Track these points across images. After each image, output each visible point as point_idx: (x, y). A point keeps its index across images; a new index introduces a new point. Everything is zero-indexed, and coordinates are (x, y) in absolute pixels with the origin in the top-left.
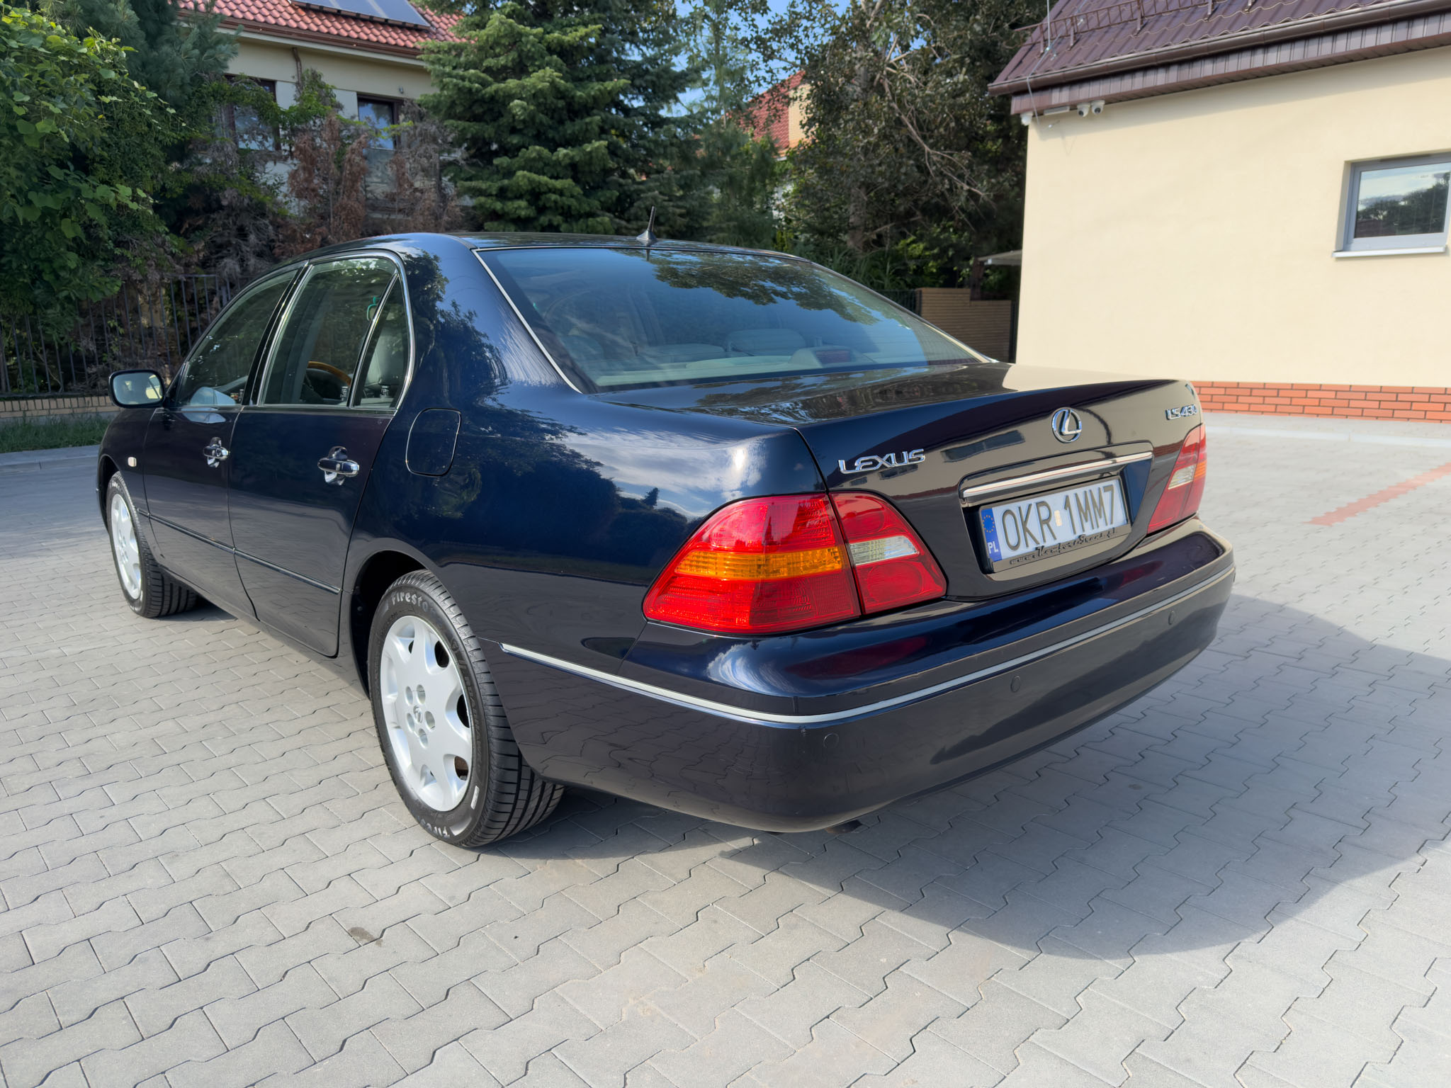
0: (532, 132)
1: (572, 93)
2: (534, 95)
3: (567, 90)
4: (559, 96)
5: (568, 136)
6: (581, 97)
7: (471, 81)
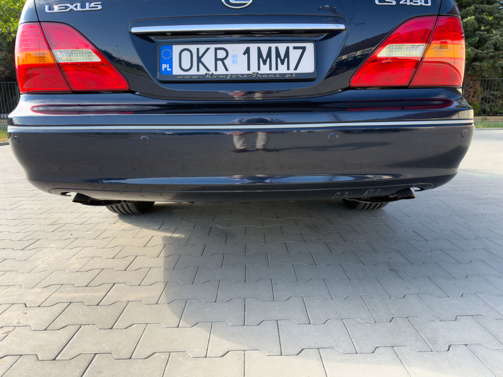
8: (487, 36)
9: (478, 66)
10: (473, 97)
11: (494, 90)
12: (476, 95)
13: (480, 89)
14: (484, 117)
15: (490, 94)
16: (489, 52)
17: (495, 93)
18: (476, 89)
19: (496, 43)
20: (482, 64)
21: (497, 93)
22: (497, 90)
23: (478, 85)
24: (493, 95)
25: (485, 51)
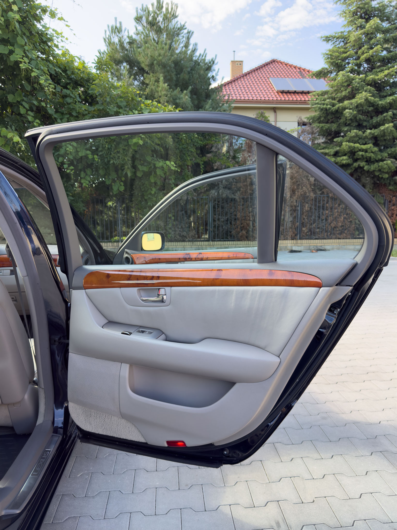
0: (355, 124)
1: (377, 103)
2: (357, 107)
3: (375, 102)
4: (371, 105)
5: (374, 124)
6: (382, 104)
7: (327, 105)
10: (396, 216)
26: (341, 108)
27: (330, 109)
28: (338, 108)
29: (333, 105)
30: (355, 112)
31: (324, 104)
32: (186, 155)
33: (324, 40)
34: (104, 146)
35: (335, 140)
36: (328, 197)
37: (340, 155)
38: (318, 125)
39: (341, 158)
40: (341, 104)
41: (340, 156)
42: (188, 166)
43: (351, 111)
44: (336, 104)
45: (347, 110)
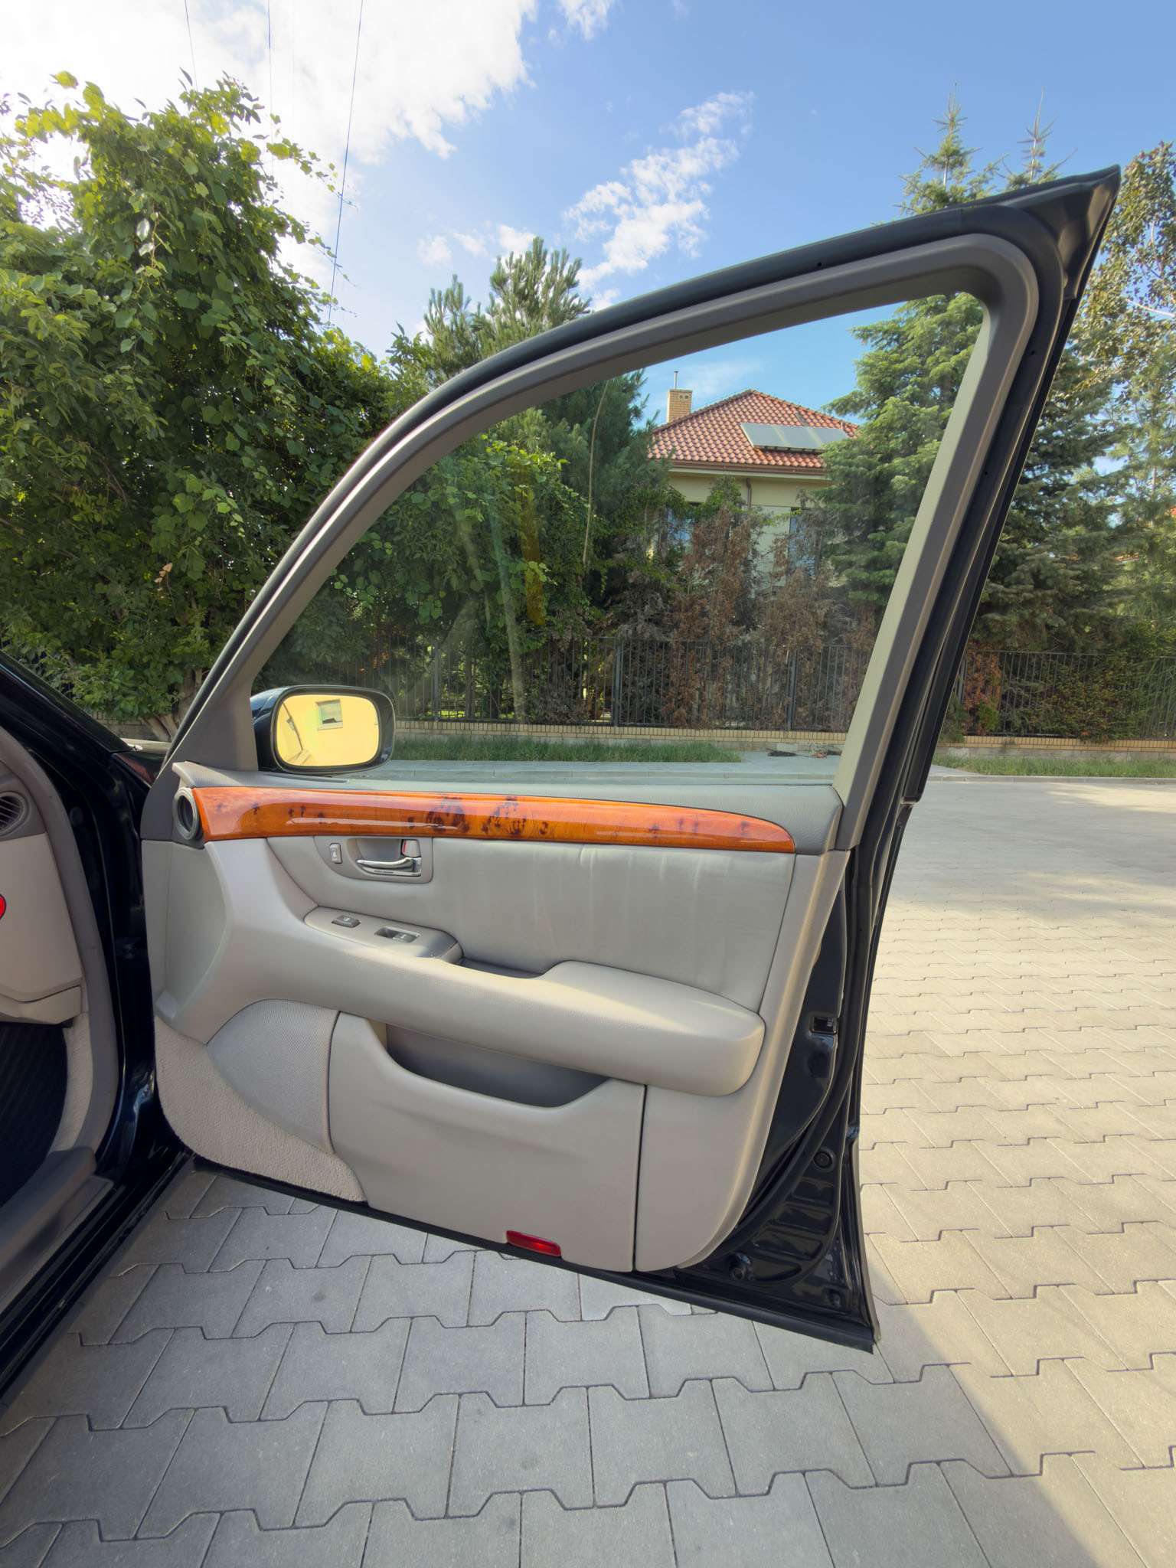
0: (912, 506)
2: (919, 470)
7: (858, 466)
8: (1017, 553)
9: (997, 621)
10: (983, 691)
11: (1029, 679)
12: (990, 687)
13: (998, 674)
14: (1008, 739)
15: (1021, 687)
16: (1023, 591)
17: (1032, 684)
18: (989, 674)
19: (1039, 571)
20: (1005, 617)
21: (1036, 684)
22: (1037, 677)
23: (993, 664)
24: (1027, 690)
25: (1014, 589)
26: (885, 473)
27: (863, 474)
28: (881, 472)
29: (870, 467)
30: (914, 482)
31: (850, 465)
32: (574, 553)
33: (858, 335)
34: (405, 523)
35: (870, 536)
36: (850, 649)
37: (878, 566)
38: (837, 506)
39: (881, 573)
40: (887, 465)
41: (880, 570)
42: (577, 575)
43: (907, 478)
44: (876, 465)
45: (897, 477)
